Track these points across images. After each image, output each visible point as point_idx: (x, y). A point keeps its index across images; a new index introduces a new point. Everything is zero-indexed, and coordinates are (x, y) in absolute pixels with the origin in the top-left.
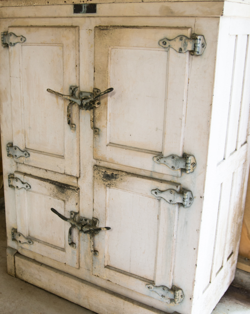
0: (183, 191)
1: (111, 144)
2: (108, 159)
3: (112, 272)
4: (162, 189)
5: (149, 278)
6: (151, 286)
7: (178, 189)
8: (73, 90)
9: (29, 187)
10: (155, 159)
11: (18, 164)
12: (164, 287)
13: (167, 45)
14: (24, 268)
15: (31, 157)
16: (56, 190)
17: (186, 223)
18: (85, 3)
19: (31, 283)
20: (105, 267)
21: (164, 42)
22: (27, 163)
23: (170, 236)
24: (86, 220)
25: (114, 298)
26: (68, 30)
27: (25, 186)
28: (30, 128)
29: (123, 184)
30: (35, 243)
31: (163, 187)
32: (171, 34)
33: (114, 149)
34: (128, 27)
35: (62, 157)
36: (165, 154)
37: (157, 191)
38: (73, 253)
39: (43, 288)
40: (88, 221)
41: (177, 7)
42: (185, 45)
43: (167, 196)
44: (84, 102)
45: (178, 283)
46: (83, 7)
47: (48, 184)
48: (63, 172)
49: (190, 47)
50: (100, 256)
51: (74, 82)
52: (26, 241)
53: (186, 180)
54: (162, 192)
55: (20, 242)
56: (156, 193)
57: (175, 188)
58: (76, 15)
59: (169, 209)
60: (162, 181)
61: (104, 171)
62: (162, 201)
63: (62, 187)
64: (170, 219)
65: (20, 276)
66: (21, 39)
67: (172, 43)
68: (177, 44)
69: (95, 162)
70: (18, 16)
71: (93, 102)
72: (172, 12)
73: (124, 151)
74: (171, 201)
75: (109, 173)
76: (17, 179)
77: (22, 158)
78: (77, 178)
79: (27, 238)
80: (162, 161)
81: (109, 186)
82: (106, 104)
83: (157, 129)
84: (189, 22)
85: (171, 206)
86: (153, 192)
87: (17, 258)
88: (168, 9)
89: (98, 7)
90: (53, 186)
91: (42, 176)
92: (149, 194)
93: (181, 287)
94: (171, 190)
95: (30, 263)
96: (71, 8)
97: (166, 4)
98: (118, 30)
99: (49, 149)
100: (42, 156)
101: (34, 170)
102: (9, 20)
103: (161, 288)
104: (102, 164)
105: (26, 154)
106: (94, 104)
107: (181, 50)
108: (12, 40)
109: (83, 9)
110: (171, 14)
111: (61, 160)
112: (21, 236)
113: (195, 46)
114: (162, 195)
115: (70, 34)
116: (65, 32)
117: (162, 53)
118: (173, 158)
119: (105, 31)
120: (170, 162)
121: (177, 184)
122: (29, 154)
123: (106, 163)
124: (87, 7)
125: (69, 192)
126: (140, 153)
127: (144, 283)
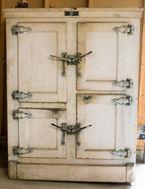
0: (128, 98)
1: (88, 81)
2: (86, 89)
3: (90, 152)
4: (117, 98)
5: (112, 149)
6: (114, 152)
7: (126, 97)
8: (64, 55)
9: (31, 116)
10: (114, 84)
11: (21, 103)
12: (121, 151)
13: (118, 30)
14: (24, 171)
15: (33, 97)
16: (51, 113)
17: (130, 113)
18: (72, 11)
19: (30, 179)
20: (85, 151)
21: (116, 29)
22: (30, 101)
23: (123, 122)
24: (71, 126)
25: (92, 167)
26: (61, 24)
27: (28, 116)
28: (32, 79)
29: (96, 100)
30: (34, 151)
31: (118, 97)
32: (119, 25)
33: (90, 83)
34: (97, 22)
35: (57, 93)
36: (119, 81)
37: (115, 100)
38: (63, 149)
39: (40, 179)
40: (73, 127)
41: (122, 14)
42: (127, 29)
43: (121, 101)
44: (74, 60)
45: (127, 146)
46: (71, 13)
47: (45, 111)
48: (57, 101)
49: (129, 30)
50: (82, 145)
51: (64, 51)
52: (27, 151)
53: (129, 92)
54: (118, 100)
55: (22, 153)
56: (115, 101)
57: (124, 96)
58: (66, 16)
59: (122, 108)
60: (117, 95)
61: (84, 95)
62: (118, 105)
63: (56, 111)
64: (122, 113)
65: (21, 178)
66: (29, 29)
67: (120, 29)
68: (123, 29)
69: (77, 92)
70: (26, 17)
71: (78, 60)
72: (119, 16)
73: (96, 83)
74: (123, 103)
75: (87, 96)
76: (21, 112)
77: (26, 99)
78: (65, 103)
79: (28, 150)
80: (117, 84)
81: (87, 103)
82: (85, 60)
83: (113, 69)
84: (126, 20)
85: (123, 106)
86: (113, 101)
87: (19, 165)
88: (117, 14)
89: (79, 13)
90: (49, 111)
91: (40, 107)
92: (111, 102)
93: (129, 148)
94: (123, 98)
95: (30, 166)
96: (64, 13)
97: (116, 12)
98: (91, 24)
99: (46, 90)
100: (42, 94)
101: (34, 104)
102: (18, 19)
103: (120, 151)
104: (82, 92)
105: (29, 96)
106: (78, 61)
107: (125, 32)
108: (22, 30)
109: (71, 14)
110: (118, 17)
111: (55, 94)
112: (23, 149)
113: (131, 30)
114: (118, 101)
115: (62, 26)
116: (60, 25)
117: (114, 34)
118: (123, 81)
119: (84, 25)
120: (122, 84)
121: (125, 95)
122: (32, 95)
123: (84, 91)
124: (73, 13)
125: (61, 112)
126: (105, 83)
127: (109, 152)
